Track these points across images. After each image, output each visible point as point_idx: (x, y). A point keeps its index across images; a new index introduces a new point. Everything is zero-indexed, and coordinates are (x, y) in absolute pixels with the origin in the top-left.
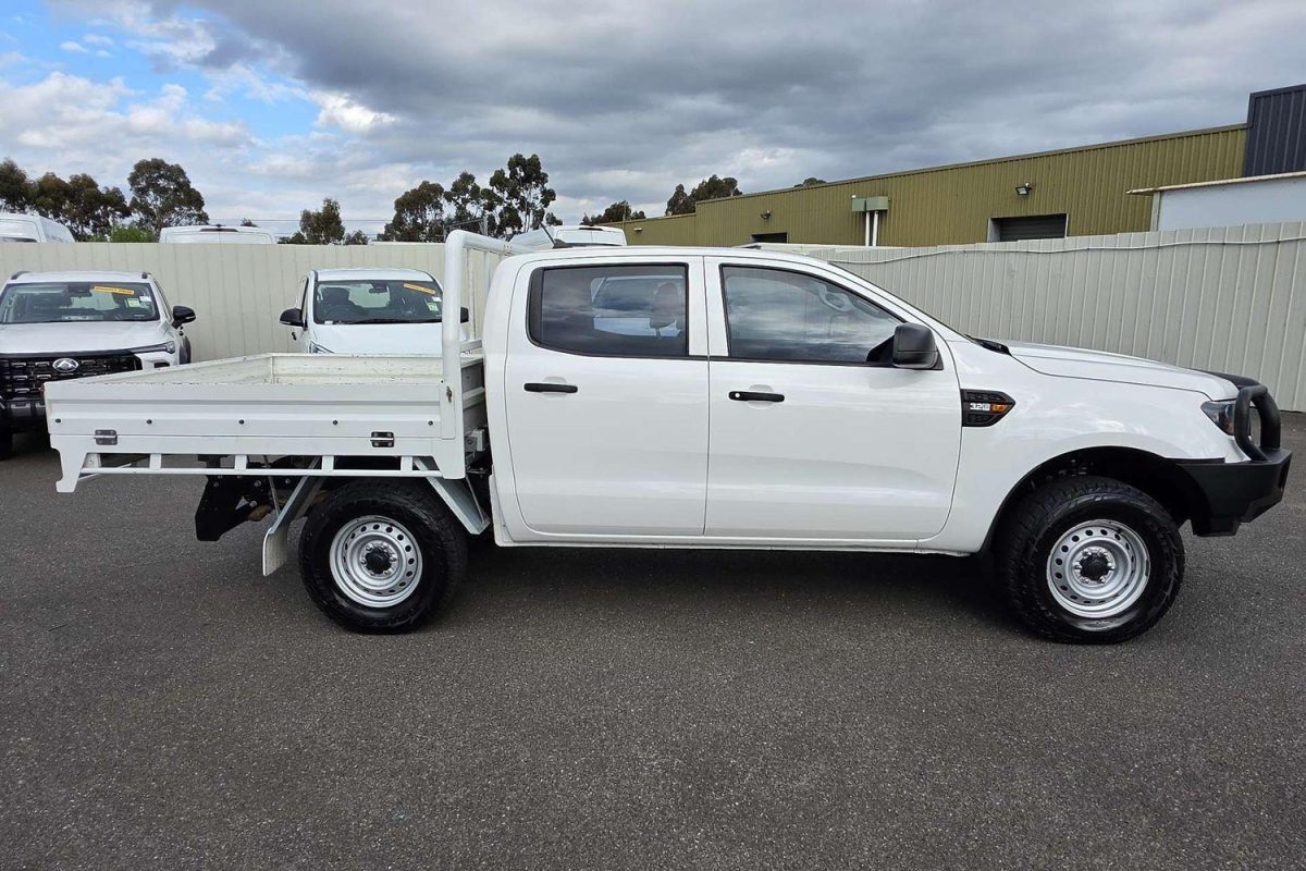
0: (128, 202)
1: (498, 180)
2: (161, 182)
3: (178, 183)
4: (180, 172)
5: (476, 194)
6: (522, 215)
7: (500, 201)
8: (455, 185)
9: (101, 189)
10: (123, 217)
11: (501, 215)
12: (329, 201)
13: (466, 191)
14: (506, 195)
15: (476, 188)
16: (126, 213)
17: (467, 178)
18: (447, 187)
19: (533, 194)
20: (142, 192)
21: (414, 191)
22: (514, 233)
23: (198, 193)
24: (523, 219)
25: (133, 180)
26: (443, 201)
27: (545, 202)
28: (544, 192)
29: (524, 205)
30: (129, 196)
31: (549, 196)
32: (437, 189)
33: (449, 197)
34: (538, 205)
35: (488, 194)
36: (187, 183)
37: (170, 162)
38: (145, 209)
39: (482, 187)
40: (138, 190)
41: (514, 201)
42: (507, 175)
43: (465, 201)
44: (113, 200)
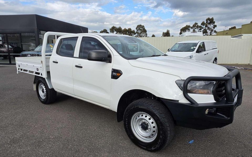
0: (135, 32)
1: (203, 24)
2: (141, 28)
3: (143, 28)
4: (143, 26)
5: (198, 27)
6: (208, 31)
7: (203, 28)
8: (193, 25)
9: (132, 30)
10: (134, 34)
11: (203, 31)
12: (168, 30)
13: (196, 26)
14: (205, 26)
15: (198, 26)
16: (135, 34)
17: (196, 24)
18: (191, 26)
19: (211, 26)
20: (138, 30)
21: (184, 27)
22: (206, 35)
23: (146, 30)
24: (208, 32)
25: (136, 28)
26: (190, 29)
27: (214, 28)
28: (214, 26)
29: (209, 28)
30: (136, 31)
31: (215, 26)
32: (189, 26)
33: (192, 28)
34: (212, 28)
35: (200, 27)
36: (145, 28)
37: (142, 25)
38: (138, 33)
39: (199, 25)
40: (137, 30)
41: (206, 28)
42: (205, 22)
43: (195, 29)
44: (133, 32)
